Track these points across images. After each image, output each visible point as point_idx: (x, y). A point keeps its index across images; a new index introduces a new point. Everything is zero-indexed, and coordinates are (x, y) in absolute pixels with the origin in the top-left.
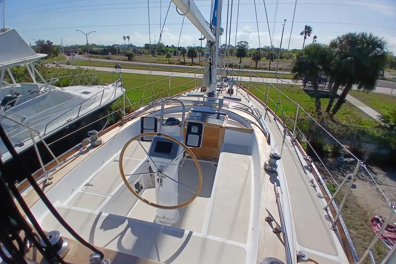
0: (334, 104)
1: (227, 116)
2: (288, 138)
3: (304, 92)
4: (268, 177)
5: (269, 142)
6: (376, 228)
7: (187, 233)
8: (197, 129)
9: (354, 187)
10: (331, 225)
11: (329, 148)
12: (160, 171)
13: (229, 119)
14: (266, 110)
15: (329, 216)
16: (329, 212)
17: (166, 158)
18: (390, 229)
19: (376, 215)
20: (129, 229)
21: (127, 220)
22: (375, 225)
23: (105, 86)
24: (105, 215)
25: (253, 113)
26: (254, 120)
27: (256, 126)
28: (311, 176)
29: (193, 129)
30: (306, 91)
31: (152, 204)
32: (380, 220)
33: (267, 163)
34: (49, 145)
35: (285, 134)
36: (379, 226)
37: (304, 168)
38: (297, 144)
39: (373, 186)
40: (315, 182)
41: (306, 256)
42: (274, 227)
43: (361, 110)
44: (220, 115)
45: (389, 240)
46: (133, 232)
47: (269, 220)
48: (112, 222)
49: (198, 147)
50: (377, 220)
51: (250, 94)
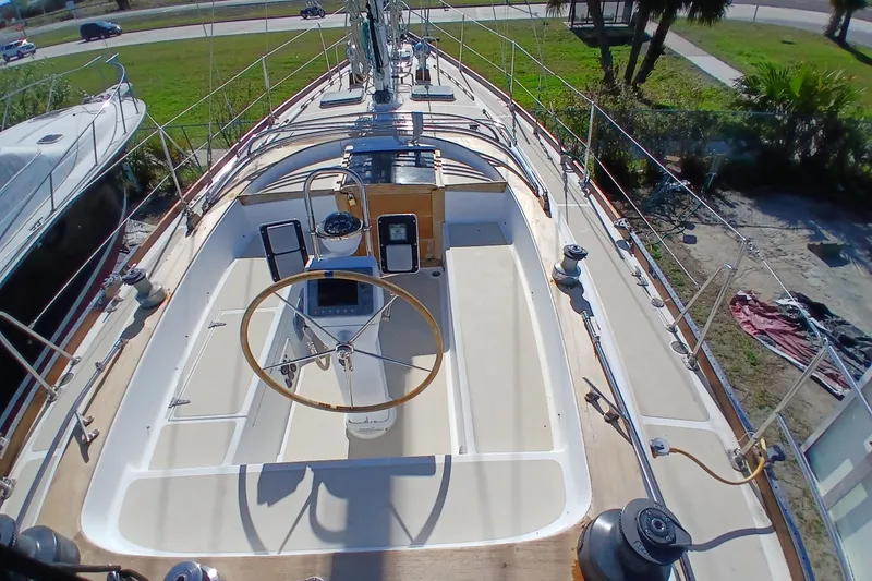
0: (641, 57)
1: (438, 153)
2: (574, 178)
3: (574, 36)
4: (565, 298)
5: (547, 210)
6: (743, 316)
7: (440, 461)
8: (403, 231)
9: (692, 240)
10: (687, 360)
11: (638, 167)
12: (344, 347)
13: (444, 161)
14: (512, 111)
15: (681, 343)
16: (679, 333)
17: (349, 314)
18: (769, 314)
19: (739, 289)
20: (322, 487)
21: (308, 469)
22: (739, 311)
23: (89, 107)
24: (254, 470)
25: (497, 140)
26: (502, 157)
27: (510, 173)
28: (633, 261)
29: (393, 231)
30: (578, 32)
31: (340, 409)
32: (749, 298)
33: (559, 266)
34: (32, 325)
35: (565, 169)
36: (747, 311)
37: (618, 245)
38: (593, 192)
39: (730, 233)
40: (644, 275)
41: (664, 444)
42: (606, 411)
43: (695, 66)
44: (423, 154)
45: (771, 335)
46: (332, 490)
47: (593, 398)
48: (277, 482)
49: (414, 270)
50: (743, 300)
51: (465, 70)
